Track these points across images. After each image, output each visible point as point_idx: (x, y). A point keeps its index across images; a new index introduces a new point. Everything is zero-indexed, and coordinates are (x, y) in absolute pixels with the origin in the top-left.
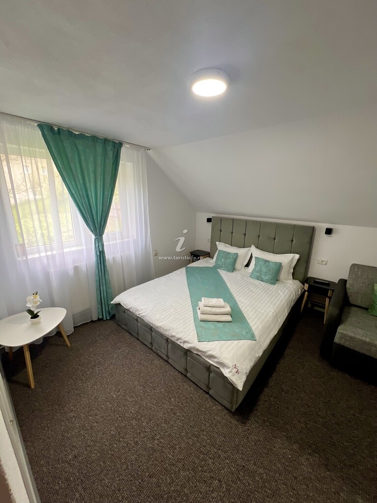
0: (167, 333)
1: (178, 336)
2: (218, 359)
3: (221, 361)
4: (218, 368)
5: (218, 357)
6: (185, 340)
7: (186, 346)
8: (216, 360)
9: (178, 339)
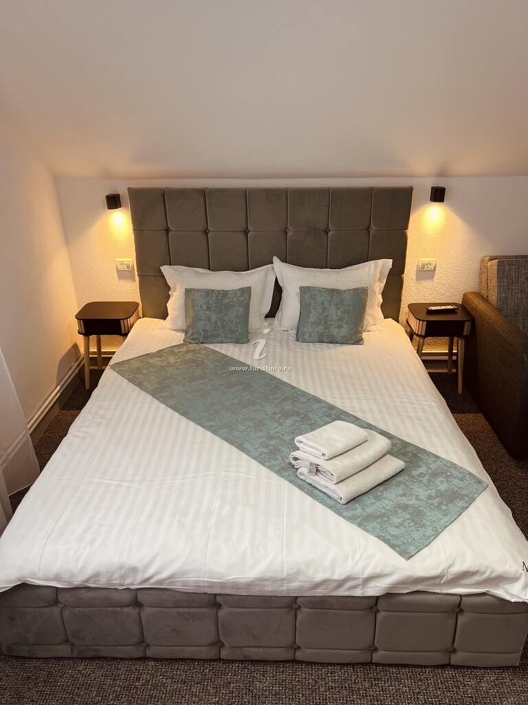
0: (295, 585)
1: (338, 575)
2: (484, 573)
3: (493, 575)
4: (484, 594)
5: (483, 569)
6: (367, 573)
7: (374, 590)
8: (477, 578)
9: (341, 583)
